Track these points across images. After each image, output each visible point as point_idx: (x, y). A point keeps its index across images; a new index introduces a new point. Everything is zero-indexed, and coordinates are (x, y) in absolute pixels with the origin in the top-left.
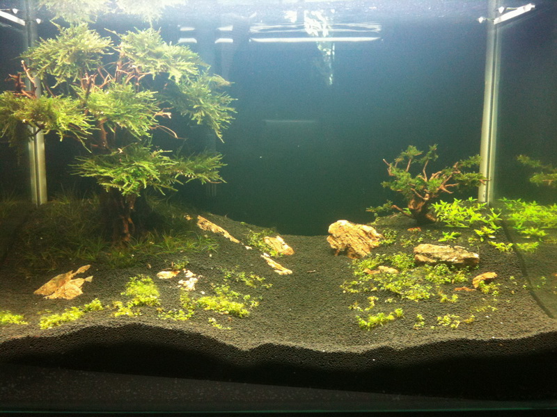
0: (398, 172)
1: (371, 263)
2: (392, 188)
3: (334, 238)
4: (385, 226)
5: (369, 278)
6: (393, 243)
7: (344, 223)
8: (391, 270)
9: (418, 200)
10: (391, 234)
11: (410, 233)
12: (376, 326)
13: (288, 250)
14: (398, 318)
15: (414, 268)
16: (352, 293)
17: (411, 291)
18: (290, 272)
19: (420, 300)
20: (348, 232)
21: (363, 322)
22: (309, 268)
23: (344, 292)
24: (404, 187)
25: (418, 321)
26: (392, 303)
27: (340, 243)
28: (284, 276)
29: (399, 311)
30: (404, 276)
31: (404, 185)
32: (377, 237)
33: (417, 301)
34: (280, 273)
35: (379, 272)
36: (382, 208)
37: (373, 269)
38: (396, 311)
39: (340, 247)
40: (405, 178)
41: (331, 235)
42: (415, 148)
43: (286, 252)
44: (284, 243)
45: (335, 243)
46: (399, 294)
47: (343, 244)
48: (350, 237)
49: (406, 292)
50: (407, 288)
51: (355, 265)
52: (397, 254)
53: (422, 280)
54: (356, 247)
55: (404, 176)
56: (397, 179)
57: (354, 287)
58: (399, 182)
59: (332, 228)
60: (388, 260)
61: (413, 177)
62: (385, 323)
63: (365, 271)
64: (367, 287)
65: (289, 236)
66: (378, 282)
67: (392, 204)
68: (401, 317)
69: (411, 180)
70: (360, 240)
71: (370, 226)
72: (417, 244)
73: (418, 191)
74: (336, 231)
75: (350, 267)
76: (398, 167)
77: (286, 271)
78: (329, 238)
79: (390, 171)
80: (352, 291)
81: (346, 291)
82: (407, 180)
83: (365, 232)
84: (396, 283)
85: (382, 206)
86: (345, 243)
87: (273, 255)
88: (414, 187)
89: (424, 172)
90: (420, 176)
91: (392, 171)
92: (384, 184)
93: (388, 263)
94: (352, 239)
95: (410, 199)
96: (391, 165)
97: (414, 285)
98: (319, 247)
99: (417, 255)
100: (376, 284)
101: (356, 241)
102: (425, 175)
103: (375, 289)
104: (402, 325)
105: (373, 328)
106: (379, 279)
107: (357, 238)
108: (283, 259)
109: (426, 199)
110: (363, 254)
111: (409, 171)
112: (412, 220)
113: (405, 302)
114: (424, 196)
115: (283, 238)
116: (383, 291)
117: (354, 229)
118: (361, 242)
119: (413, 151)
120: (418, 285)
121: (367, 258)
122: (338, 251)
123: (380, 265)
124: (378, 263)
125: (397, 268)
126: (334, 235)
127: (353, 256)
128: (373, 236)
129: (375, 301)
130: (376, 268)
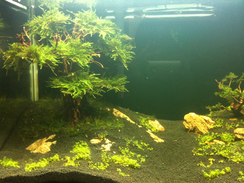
0: (224, 87)
1: (209, 138)
2: (221, 96)
3: (187, 123)
4: (216, 117)
5: (208, 147)
6: (222, 127)
7: (193, 114)
8: (221, 143)
9: (236, 103)
10: (220, 121)
11: (231, 122)
12: (214, 177)
13: (161, 128)
14: (228, 173)
15: (234, 142)
16: (199, 156)
17: (234, 157)
18: (163, 141)
19: (240, 162)
20: (195, 120)
21: (207, 175)
22: (173, 139)
23: (194, 154)
24: (227, 96)
25: (240, 175)
26: (223, 163)
27: (191, 125)
28: (159, 143)
29: (228, 169)
30: (229, 146)
31: (228, 94)
32: (212, 123)
33: (238, 163)
34: (157, 141)
35: (214, 143)
36: (215, 107)
37: (210, 141)
38: (226, 168)
39: (191, 128)
40: (228, 90)
42: (233, 74)
43: (160, 129)
44: (159, 124)
45: (188, 125)
46: (227, 158)
47: (192, 126)
48: (197, 122)
49: (231, 157)
50: (231, 154)
51: (200, 139)
52: (224, 133)
53: (240, 150)
54: (200, 128)
55: (228, 89)
56: (224, 91)
57: (200, 152)
58: (225, 93)
59: (186, 117)
60: (219, 137)
61: (233, 90)
62: (219, 175)
63: (206, 142)
64: (207, 152)
65: (162, 120)
66: (214, 150)
67: (221, 105)
68: (229, 173)
69: (231, 91)
70: (202, 124)
71: (208, 116)
72: (236, 128)
73: (236, 98)
74: (188, 119)
75: (196, 139)
76: (224, 84)
77: (160, 140)
78: (184, 123)
79: (219, 86)
80: (199, 154)
81: (195, 154)
83: (205, 120)
84: (225, 151)
85: (215, 106)
86: (194, 126)
87: (153, 131)
88: (234, 96)
89: (239, 87)
90: (237, 89)
91: (221, 86)
92: (216, 93)
93: (219, 139)
94: (198, 123)
95: (231, 102)
96: (220, 83)
97: (235, 152)
98: (179, 127)
99: (236, 135)
100: (213, 151)
101: (200, 125)
102: (240, 89)
103: (212, 154)
104: (230, 178)
105: (213, 178)
106: (215, 148)
107: (201, 123)
108: (159, 134)
109: (241, 102)
110: (204, 132)
111: (231, 87)
112: (232, 114)
113: (231, 163)
115: (159, 121)
116: (217, 155)
117: (199, 118)
119: (232, 76)
120: (238, 153)
121: (206, 134)
122: (189, 130)
123: (215, 139)
124: (213, 138)
125: (224, 142)
126: (187, 121)
127: (198, 133)
128: (209, 122)
129: (213, 161)
130: (212, 141)
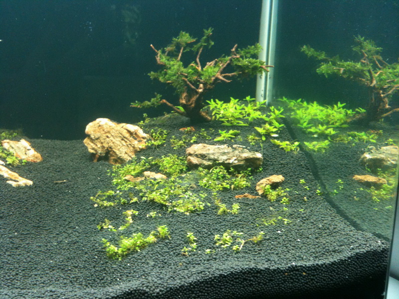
0: (168, 60)
2: (161, 79)
3: (92, 140)
7: (104, 122)
8: (159, 176)
9: (191, 92)
13: (34, 156)
18: (30, 183)
20: (109, 132)
24: (174, 78)
27: (99, 145)
29: (163, 230)
31: (174, 75)
32: (143, 138)
34: (14, 184)
36: (149, 103)
39: (100, 151)
40: (176, 67)
41: (88, 136)
42: (188, 34)
43: (31, 159)
44: (29, 147)
45: (94, 146)
47: (103, 147)
48: (112, 138)
54: (119, 150)
55: (175, 65)
56: (167, 69)
58: (169, 72)
59: (90, 128)
63: (127, 178)
67: (161, 99)
69: (182, 69)
70: (123, 142)
71: (137, 125)
73: (190, 82)
74: (94, 131)
76: (168, 55)
78: (86, 141)
79: (158, 59)
82: (178, 70)
83: (129, 132)
85: (149, 101)
86: (106, 145)
88: (186, 77)
89: (198, 60)
90: (193, 64)
91: (161, 59)
92: (152, 74)
94: (114, 140)
95: (182, 92)
96: (159, 52)
99: (189, 157)
101: (118, 143)
102: (199, 64)
107: (120, 139)
109: (200, 90)
110: (127, 158)
111: (181, 60)
114: (198, 87)
117: (116, 129)
118: (124, 144)
119: (185, 38)
121: (130, 162)
122: (97, 156)
126: (92, 136)
127: (116, 161)
128: (138, 136)
